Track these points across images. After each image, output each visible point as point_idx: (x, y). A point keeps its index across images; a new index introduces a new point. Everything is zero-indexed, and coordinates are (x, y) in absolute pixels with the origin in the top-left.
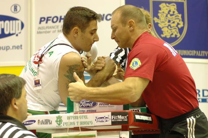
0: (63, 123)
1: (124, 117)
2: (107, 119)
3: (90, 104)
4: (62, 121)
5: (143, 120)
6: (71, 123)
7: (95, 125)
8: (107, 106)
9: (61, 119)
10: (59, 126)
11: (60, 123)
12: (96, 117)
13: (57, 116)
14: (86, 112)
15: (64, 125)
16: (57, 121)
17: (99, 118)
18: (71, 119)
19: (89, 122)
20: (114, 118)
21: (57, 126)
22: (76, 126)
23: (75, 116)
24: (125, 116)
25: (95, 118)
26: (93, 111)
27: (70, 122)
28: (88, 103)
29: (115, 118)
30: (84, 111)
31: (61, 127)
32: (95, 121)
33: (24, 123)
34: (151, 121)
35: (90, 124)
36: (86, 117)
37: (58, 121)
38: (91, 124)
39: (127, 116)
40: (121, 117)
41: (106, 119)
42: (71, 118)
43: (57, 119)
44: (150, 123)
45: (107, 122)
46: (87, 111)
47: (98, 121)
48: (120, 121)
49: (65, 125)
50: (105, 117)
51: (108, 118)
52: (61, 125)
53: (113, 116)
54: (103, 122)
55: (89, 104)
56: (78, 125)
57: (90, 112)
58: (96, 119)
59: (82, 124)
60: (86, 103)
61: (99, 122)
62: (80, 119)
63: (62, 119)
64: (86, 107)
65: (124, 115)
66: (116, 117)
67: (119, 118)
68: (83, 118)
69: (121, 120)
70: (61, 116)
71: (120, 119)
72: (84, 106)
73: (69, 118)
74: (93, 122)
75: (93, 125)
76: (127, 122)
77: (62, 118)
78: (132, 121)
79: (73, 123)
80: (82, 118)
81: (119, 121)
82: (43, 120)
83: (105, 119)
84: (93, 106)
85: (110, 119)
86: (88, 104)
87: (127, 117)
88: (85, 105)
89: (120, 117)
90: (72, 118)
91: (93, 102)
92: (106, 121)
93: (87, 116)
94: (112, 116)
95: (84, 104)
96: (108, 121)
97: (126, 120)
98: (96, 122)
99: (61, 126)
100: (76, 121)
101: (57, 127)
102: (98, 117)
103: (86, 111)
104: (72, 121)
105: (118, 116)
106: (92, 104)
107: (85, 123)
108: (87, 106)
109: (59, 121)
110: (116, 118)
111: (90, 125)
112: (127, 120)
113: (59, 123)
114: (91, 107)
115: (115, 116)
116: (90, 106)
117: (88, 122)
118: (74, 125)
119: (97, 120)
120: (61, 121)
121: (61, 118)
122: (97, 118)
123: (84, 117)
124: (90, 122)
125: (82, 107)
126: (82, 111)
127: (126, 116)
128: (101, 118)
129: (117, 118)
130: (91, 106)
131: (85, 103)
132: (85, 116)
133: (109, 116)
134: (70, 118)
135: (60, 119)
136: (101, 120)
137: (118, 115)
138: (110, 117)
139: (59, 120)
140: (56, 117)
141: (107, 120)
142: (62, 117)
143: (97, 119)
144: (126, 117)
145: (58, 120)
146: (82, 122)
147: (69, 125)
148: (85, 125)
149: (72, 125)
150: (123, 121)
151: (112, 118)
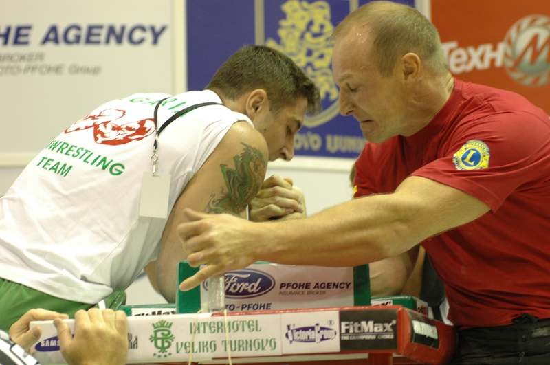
0: (177, 344)
1: (384, 328)
2: (326, 333)
4: (172, 338)
5: (426, 336)
6: (203, 346)
7: (284, 353)
8: (303, 293)
9: (169, 332)
10: (161, 354)
11: (166, 345)
12: (289, 327)
13: (157, 321)
14: (240, 310)
15: (178, 352)
16: (154, 339)
17: (298, 330)
18: (204, 332)
19: (265, 341)
20: (347, 331)
21: (155, 354)
22: (220, 352)
23: (216, 322)
24: (386, 325)
25: (286, 330)
26: (261, 306)
27: (200, 343)
28: (245, 280)
29: (351, 331)
31: (169, 357)
32: (285, 338)
33: (43, 345)
35: (268, 348)
36: (254, 327)
37: (160, 338)
38: (272, 349)
39: (391, 325)
40: (374, 326)
41: (322, 331)
42: (202, 329)
43: (156, 332)
45: (324, 342)
49: (183, 351)
50: (317, 325)
51: (327, 329)
52: (169, 350)
53: (347, 323)
54: (313, 341)
55: (247, 284)
56: (226, 350)
57: (251, 309)
58: (290, 332)
59: (239, 349)
60: (240, 280)
61: (296, 340)
62: (235, 332)
63: (172, 333)
64: (237, 293)
65: (383, 322)
66: (357, 325)
67: (366, 330)
68: (243, 330)
69: (374, 337)
70: (170, 322)
72: (234, 291)
73: (196, 328)
74: (277, 341)
75: (277, 352)
77: (171, 329)
78: (406, 338)
79: (208, 346)
80: (240, 327)
81: (364, 340)
84: (260, 291)
85: (336, 333)
86: (244, 286)
87: (393, 327)
88: (235, 288)
89: (368, 326)
90: (207, 328)
91: (260, 280)
92: (323, 339)
93: (257, 322)
94: (343, 324)
96: (327, 339)
97: (387, 337)
98: (287, 341)
99: (170, 354)
100: (218, 337)
101: (156, 357)
102: (297, 327)
104: (206, 337)
105: (363, 323)
106: (256, 285)
107: (250, 344)
108: (241, 291)
109: (162, 339)
110: (356, 331)
111: (268, 351)
113: (163, 343)
114: (253, 293)
115: (352, 323)
116: (250, 291)
117: (262, 340)
118: (213, 352)
119: (293, 336)
120: (168, 338)
121: (170, 327)
122: (292, 328)
123: (249, 327)
124: (267, 340)
125: (227, 293)
127: (389, 322)
128: (306, 329)
129: (359, 328)
130: (254, 290)
131: (235, 280)
132: (251, 323)
133: (331, 322)
134: (199, 329)
135: (166, 333)
136: (304, 335)
137: (364, 320)
138: (336, 326)
139: (163, 334)
140: (153, 325)
141: (325, 337)
142: (171, 324)
143: (292, 331)
144: (388, 326)
145: (159, 335)
146: (239, 341)
147: (197, 352)
148: (251, 349)
149: (207, 351)
150: (379, 337)
151: (344, 328)
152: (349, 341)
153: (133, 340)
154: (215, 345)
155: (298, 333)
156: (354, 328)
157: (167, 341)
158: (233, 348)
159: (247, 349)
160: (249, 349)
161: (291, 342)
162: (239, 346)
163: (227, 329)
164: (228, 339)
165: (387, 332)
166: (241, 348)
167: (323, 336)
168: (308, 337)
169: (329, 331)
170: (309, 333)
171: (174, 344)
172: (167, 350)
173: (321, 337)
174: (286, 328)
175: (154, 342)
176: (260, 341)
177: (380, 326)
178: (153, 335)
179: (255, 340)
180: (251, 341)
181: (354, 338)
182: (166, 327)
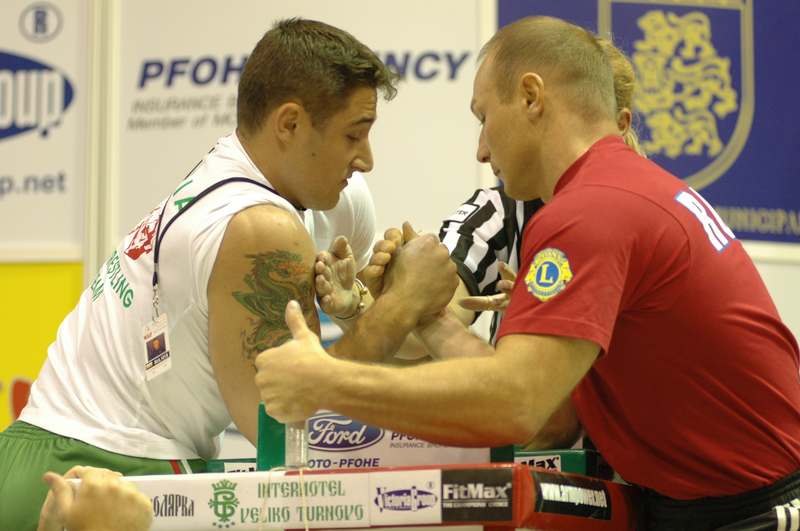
0: (242, 510)
1: (497, 493)
2: (424, 499)
3: (351, 432)
4: (236, 503)
5: (573, 504)
6: (274, 514)
7: (373, 524)
9: (233, 495)
10: (224, 524)
11: (229, 511)
12: (379, 490)
13: (218, 481)
14: (337, 467)
15: (243, 521)
16: (214, 504)
17: (390, 494)
18: (276, 495)
19: (349, 508)
20: (451, 496)
21: (214, 524)
22: (294, 523)
23: (289, 482)
24: (499, 489)
25: (375, 494)
26: (366, 462)
27: (269, 509)
28: (346, 428)
29: (456, 496)
30: (327, 463)
31: (231, 527)
32: (374, 505)
34: (604, 507)
35: (353, 517)
36: (336, 489)
37: (221, 503)
38: (358, 519)
39: (505, 488)
40: (484, 490)
41: (419, 497)
42: (272, 492)
43: (216, 495)
44: (600, 517)
45: (422, 510)
46: (341, 464)
47: (388, 504)
48: (479, 509)
49: (249, 519)
50: (414, 488)
51: (426, 493)
52: (232, 519)
53: (450, 486)
54: (409, 509)
55: (348, 433)
56: (301, 519)
57: (352, 466)
58: (380, 497)
59: (318, 519)
60: (338, 428)
61: (388, 508)
62: (313, 496)
63: (236, 496)
64: (335, 445)
65: (495, 484)
66: (462, 488)
67: (474, 496)
68: (323, 494)
69: (483, 505)
70: (234, 482)
71: (477, 498)
72: (330, 442)
73: (265, 490)
74: (363, 508)
75: (364, 522)
76: (505, 513)
77: (235, 492)
78: (528, 507)
79: (280, 514)
80: (320, 490)
81: (472, 508)
82: (157, 497)
83: (415, 497)
84: (364, 442)
85: (436, 499)
86: (344, 435)
87: (507, 492)
88: (331, 438)
89: (478, 491)
90: (279, 491)
91: (364, 427)
92: (420, 507)
93: (340, 483)
94: (446, 487)
95: (328, 432)
96: (426, 506)
97: (500, 504)
98: (377, 509)
99: (233, 524)
100: (292, 503)
101: (216, 527)
103: (336, 463)
104: (277, 501)
105: (471, 486)
106: (359, 434)
107: (331, 512)
108: (339, 442)
109: (224, 504)
110: (462, 496)
111: (353, 522)
112: (506, 504)
113: (224, 511)
114: (355, 444)
115: (456, 486)
116: (351, 442)
117: (346, 507)
118: (285, 521)
119: (384, 502)
120: (231, 502)
121: (233, 488)
122: (382, 491)
123: (330, 489)
124: (352, 507)
125: (321, 444)
126: (319, 461)
127: (503, 485)
128: (399, 493)
129: (466, 493)
130: (357, 441)
131: (332, 428)
132: (333, 485)
133: (431, 485)
134: (269, 492)
135: (229, 496)
136: (397, 501)
137: (471, 482)
138: (436, 490)
139: (225, 498)
140: (213, 485)
141: (423, 504)
142: (235, 485)
143: (383, 495)
144: (502, 491)
145: (220, 498)
146: (318, 508)
147: (265, 521)
148: (332, 519)
149: (279, 520)
150: (490, 505)
151: (447, 492)
152: (453, 509)
153: (188, 505)
154: (288, 512)
155: (389, 498)
156: (459, 492)
157: (230, 507)
158: (311, 517)
159: (327, 519)
160: (330, 518)
161: (381, 510)
162: (318, 515)
163: (303, 492)
164: (305, 505)
165: (500, 498)
166: (320, 518)
167: (421, 502)
168: (403, 503)
169: (428, 496)
170: (403, 498)
171: (238, 511)
172: (229, 518)
173: (418, 504)
174: (376, 491)
175: (213, 508)
176: (343, 508)
177: (492, 490)
178: (213, 499)
179: (337, 508)
180: (332, 508)
181: (459, 505)
182: (230, 488)
